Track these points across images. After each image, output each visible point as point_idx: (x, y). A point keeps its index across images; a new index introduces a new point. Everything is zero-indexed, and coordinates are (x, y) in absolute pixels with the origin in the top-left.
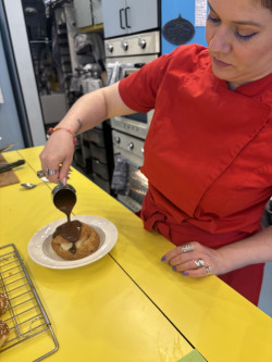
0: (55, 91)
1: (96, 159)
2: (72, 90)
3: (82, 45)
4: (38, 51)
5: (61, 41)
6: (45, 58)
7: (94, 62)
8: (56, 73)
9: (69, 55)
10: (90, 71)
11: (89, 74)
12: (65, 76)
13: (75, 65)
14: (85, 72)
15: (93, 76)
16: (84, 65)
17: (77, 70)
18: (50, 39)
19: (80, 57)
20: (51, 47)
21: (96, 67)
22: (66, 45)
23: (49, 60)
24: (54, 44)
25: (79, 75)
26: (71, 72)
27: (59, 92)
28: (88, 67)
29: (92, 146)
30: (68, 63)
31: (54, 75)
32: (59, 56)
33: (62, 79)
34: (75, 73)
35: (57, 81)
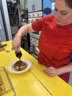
0: (15, 26)
1: (25, 44)
2: (19, 26)
3: (22, 14)
4: (11, 16)
5: (16, 13)
6: (12, 17)
7: (25, 19)
9: (19, 17)
10: (24, 21)
11: (24, 22)
12: (18, 22)
13: (20, 19)
14: (23, 21)
15: (25, 22)
16: (23, 19)
17: (21, 21)
18: (14, 12)
19: (21, 17)
20: (14, 14)
21: (26, 20)
22: (18, 14)
23: (13, 18)
24: (15, 14)
25: (21, 22)
26: (19, 21)
27: (16, 26)
28: (24, 20)
29: (24, 40)
30: (18, 19)
31: (15, 22)
32: (16, 17)
33: (17, 23)
34: (20, 21)
35: (15, 23)
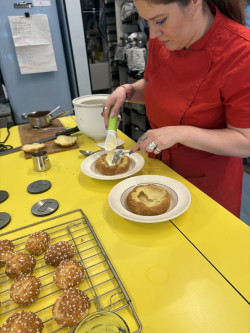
0: (99, 60)
1: (136, 126)
2: (116, 59)
3: (128, 13)
5: (107, 11)
6: (92, 28)
8: (101, 42)
9: (115, 24)
10: (135, 39)
11: (134, 43)
12: (110, 45)
13: (120, 34)
14: (130, 41)
15: (137, 45)
16: (129, 34)
17: (122, 39)
18: (97, 9)
19: (125, 26)
20: (97, 17)
21: (141, 35)
22: (113, 14)
23: (96, 30)
24: (100, 14)
25: (124, 45)
26: (116, 41)
27: (102, 61)
28: (133, 36)
29: (132, 114)
30: (114, 32)
31: (98, 45)
32: (106, 25)
33: (106, 49)
34: (119, 41)
35: (101, 50)
